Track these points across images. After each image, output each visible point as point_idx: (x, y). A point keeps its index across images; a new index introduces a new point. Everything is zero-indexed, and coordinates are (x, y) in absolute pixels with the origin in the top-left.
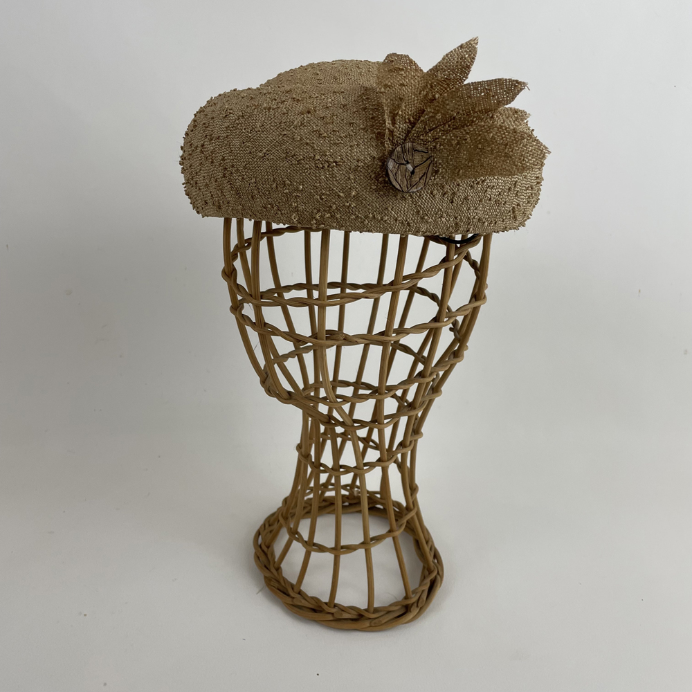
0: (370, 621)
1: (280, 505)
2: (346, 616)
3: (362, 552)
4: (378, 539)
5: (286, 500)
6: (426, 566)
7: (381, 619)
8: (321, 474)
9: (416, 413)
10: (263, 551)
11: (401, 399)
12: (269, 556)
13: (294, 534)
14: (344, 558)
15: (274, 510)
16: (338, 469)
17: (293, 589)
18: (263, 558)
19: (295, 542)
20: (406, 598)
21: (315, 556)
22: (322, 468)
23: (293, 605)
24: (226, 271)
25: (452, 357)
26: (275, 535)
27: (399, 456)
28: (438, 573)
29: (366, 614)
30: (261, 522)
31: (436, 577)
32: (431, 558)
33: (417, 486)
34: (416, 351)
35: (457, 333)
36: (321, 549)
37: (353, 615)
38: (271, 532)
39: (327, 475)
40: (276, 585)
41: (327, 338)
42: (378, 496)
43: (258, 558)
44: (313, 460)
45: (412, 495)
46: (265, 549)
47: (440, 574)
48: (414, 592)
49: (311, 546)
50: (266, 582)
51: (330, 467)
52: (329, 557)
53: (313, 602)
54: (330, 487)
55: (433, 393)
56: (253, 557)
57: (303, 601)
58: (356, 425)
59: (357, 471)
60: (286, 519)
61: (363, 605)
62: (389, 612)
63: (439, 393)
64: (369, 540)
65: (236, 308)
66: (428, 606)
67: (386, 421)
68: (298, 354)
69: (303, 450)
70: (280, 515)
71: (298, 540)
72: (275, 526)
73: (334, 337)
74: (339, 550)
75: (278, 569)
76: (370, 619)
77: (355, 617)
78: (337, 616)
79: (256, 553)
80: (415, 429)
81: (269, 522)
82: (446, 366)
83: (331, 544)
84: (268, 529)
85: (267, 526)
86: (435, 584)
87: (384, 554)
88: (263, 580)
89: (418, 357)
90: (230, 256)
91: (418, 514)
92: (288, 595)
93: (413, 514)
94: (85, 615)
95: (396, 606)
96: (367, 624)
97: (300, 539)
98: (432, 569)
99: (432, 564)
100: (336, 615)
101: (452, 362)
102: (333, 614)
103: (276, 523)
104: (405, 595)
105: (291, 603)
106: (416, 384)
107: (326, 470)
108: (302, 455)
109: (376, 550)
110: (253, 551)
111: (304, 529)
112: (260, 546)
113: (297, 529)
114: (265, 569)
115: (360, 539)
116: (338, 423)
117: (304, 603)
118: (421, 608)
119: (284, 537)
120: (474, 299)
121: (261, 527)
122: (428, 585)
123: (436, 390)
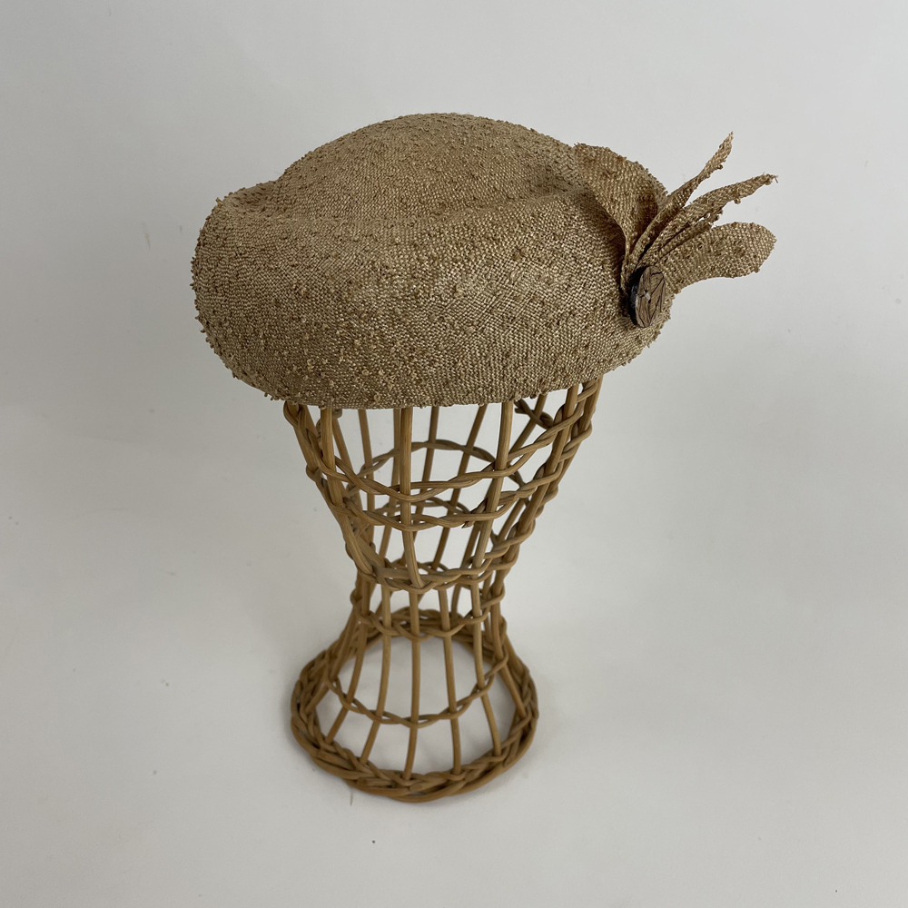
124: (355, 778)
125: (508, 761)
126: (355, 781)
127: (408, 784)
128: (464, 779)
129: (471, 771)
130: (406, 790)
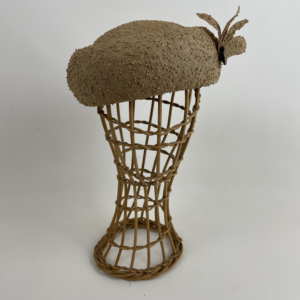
124: (130, 276)
125: (179, 256)
126: (130, 277)
127: (149, 271)
128: (168, 265)
129: (169, 261)
130: (150, 274)
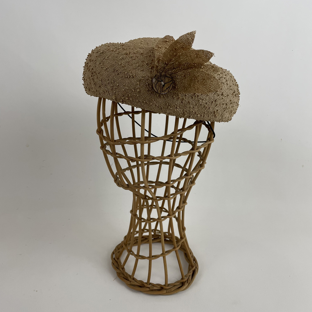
0: (166, 290)
1: (123, 239)
2: (155, 288)
3: (161, 258)
4: (168, 252)
5: (125, 237)
6: (190, 264)
7: (171, 289)
8: (142, 223)
9: (184, 192)
10: (116, 261)
11: (177, 188)
12: (119, 263)
13: (130, 252)
14: (154, 261)
15: (120, 242)
16: (150, 220)
17: (130, 277)
18: (116, 264)
19: (130, 255)
20: (182, 279)
21: (140, 261)
22: (142, 220)
23: (130, 285)
24: (98, 130)
25: (200, 167)
26: (121, 254)
27: (177, 213)
28: (196, 267)
29: (165, 287)
30: (114, 248)
31: (195, 269)
32: (192, 260)
33: (185, 227)
34: (183, 166)
35: (201, 157)
36: (143, 258)
37: (159, 288)
38: (119, 252)
39: (144, 223)
40: (122, 276)
41: (145, 158)
42: (167, 234)
43: (114, 264)
44: (138, 217)
45: (183, 231)
46: (117, 260)
47: (197, 268)
48: (186, 276)
49: (139, 257)
50: (117, 275)
51: (146, 219)
52: (147, 261)
53: (140, 283)
54: (145, 231)
55: (191, 184)
56: (111, 264)
57: (135, 283)
58: (158, 199)
59: (158, 220)
60: (126, 245)
61: (162, 283)
62: (175, 286)
63: (194, 184)
64: (165, 252)
65: (103, 147)
66: (192, 282)
67: (171, 197)
68: (130, 168)
69: (134, 212)
70: (123, 243)
71: (132, 254)
72: (121, 250)
73: (148, 158)
74: (151, 257)
75: (123, 268)
76: (166, 289)
77: (159, 289)
78: (152, 289)
79: (112, 262)
80: (184, 201)
81: (118, 248)
82: (197, 171)
83: (147, 255)
84: (117, 251)
85: (117, 249)
86: (195, 273)
87: (171, 259)
88: (116, 274)
89: (184, 169)
90: (100, 124)
91: (186, 240)
92: (128, 280)
93: (184, 240)
94: (37, 291)
95: (178, 283)
96: (165, 291)
97: (133, 254)
98: (193, 265)
99: (193, 264)
100: (150, 288)
101: (200, 169)
102: (149, 288)
103: (121, 248)
104: (181, 277)
105: (129, 284)
106: (184, 179)
107: (144, 221)
108: (133, 215)
109: (168, 257)
110: (111, 261)
111: (135, 249)
112: (114, 259)
113: (131, 250)
114: (117, 268)
115: (160, 252)
116: (150, 198)
117: (136, 283)
118: (189, 283)
119: (125, 253)
120: (208, 140)
121: (114, 250)
122: (192, 273)
123: (193, 182)
